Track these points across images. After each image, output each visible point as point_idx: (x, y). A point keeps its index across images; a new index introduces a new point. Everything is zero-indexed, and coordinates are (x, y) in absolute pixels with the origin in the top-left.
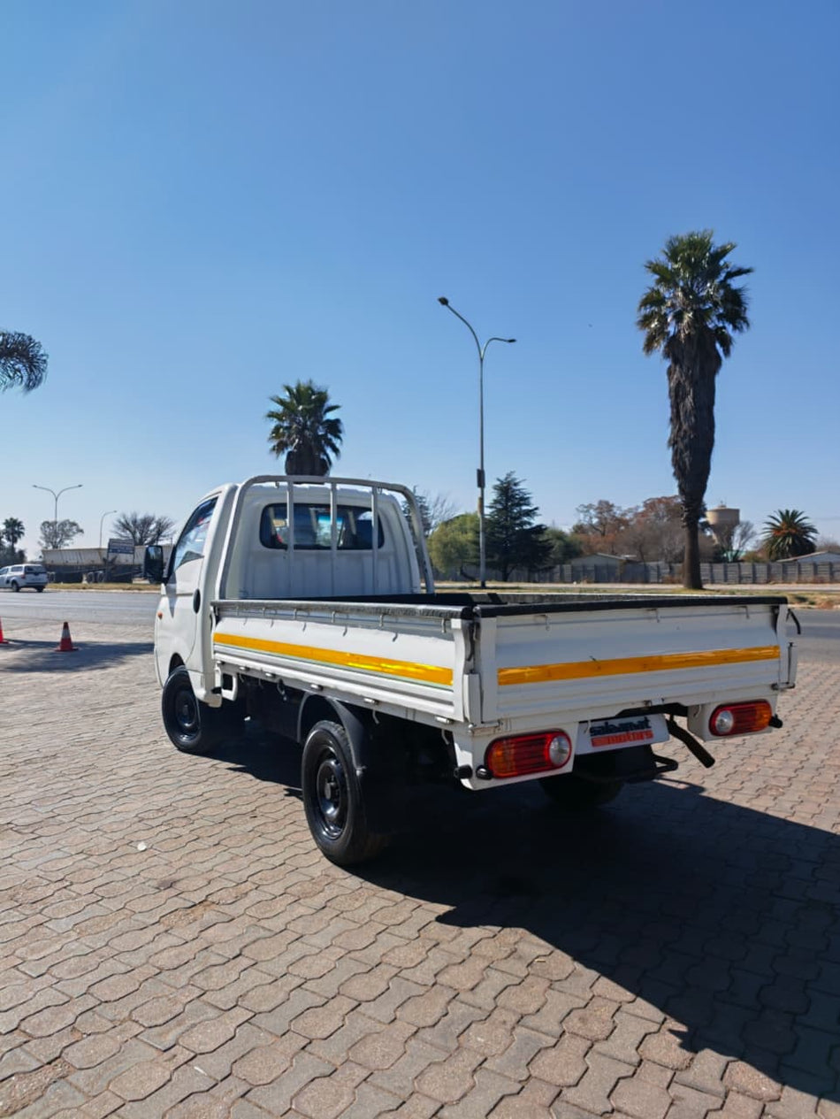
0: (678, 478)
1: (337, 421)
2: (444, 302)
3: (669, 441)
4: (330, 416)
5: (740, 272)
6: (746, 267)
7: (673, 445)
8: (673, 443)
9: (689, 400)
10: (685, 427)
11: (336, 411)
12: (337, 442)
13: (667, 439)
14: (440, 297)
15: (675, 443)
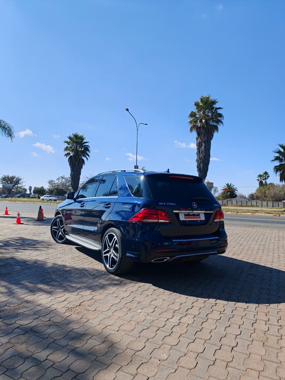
0: (198, 172)
1: (88, 146)
2: (127, 110)
4: (86, 144)
5: (219, 108)
6: (221, 107)
8: (197, 161)
9: (203, 147)
10: (201, 155)
11: (88, 143)
12: (88, 153)
14: (126, 108)
15: (198, 161)
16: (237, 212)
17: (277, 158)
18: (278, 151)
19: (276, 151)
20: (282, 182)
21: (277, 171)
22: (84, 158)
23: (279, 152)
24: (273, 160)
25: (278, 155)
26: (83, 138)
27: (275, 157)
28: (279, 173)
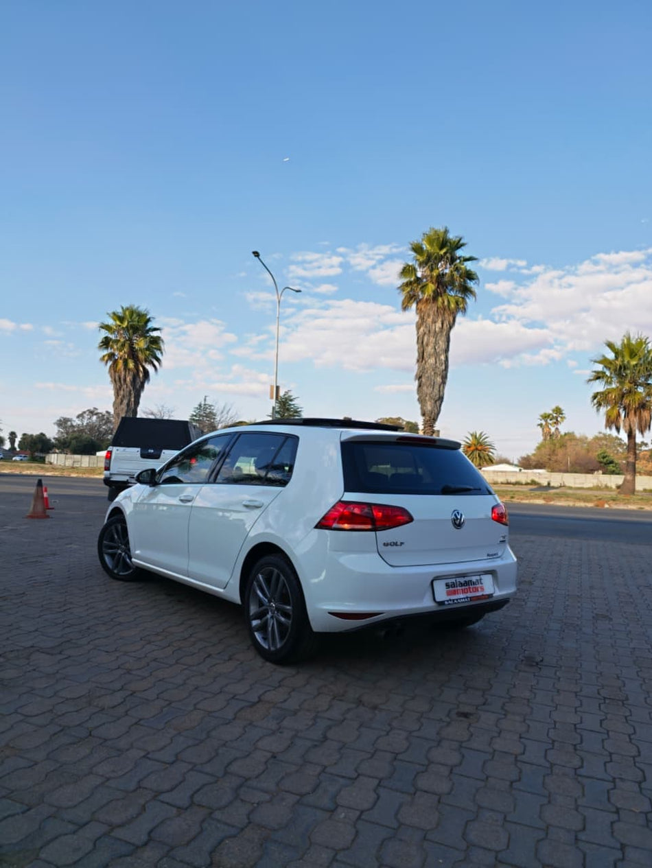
0: (421, 403)
1: (159, 338)
2: (256, 254)
3: (416, 375)
4: (155, 334)
5: (470, 259)
7: (419, 380)
8: (418, 377)
9: (431, 346)
11: (159, 331)
12: (158, 354)
13: (415, 374)
14: (254, 250)
15: (420, 377)
16: (512, 497)
17: (598, 376)
18: (601, 358)
19: (598, 360)
20: (610, 428)
21: (599, 404)
22: (149, 368)
23: (604, 361)
24: (590, 380)
25: (600, 367)
26: (148, 317)
27: (594, 374)
28: (603, 410)
